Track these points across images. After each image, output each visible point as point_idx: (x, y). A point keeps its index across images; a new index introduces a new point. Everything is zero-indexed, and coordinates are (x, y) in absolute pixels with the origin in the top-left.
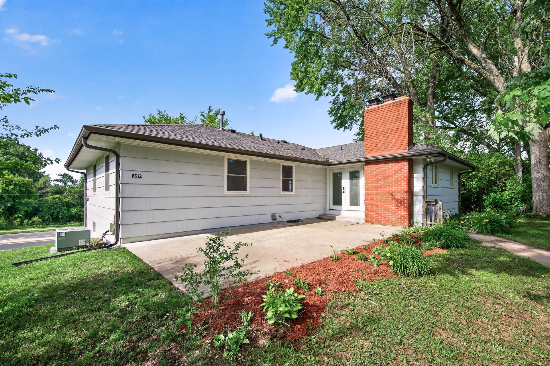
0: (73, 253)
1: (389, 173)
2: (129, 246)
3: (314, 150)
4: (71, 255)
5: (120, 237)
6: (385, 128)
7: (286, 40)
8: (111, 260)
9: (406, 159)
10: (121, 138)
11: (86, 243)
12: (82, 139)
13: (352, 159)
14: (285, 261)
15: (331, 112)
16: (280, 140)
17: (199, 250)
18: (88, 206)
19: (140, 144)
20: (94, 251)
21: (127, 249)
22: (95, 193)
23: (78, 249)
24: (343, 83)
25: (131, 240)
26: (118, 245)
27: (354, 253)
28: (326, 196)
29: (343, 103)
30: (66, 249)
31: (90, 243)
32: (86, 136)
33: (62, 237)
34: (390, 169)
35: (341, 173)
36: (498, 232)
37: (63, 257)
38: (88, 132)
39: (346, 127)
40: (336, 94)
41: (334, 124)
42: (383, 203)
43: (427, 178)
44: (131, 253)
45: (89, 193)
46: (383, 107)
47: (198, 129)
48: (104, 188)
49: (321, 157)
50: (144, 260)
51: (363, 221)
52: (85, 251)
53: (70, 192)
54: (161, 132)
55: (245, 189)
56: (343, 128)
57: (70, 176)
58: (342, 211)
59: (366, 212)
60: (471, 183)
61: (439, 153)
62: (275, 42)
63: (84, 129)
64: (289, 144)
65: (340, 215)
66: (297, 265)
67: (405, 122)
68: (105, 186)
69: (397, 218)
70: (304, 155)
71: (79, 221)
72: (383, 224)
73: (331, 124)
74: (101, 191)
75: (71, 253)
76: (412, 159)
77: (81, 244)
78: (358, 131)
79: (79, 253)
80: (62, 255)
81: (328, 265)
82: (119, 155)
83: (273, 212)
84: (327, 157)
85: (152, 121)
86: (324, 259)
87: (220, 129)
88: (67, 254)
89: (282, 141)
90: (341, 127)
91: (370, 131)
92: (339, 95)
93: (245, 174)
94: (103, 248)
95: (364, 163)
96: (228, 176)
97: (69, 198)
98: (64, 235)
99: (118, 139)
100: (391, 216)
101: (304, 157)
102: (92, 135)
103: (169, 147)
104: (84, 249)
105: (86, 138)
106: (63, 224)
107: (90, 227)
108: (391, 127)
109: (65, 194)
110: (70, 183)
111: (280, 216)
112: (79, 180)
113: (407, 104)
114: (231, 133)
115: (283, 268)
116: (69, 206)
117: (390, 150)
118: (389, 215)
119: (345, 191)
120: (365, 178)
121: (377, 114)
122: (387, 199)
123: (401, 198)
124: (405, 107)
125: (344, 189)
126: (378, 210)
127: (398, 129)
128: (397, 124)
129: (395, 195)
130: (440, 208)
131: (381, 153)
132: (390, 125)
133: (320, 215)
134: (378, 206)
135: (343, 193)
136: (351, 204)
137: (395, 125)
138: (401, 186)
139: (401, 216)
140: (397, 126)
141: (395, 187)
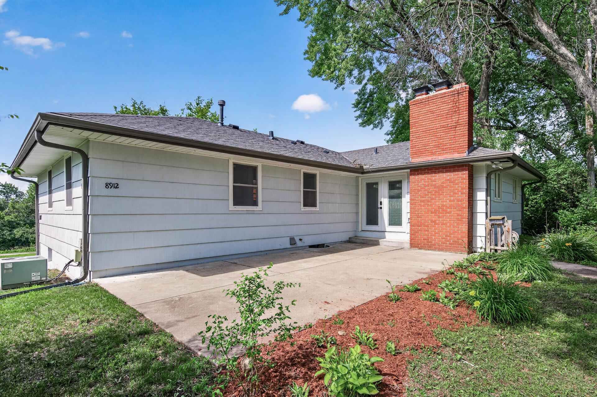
0: (25, 292)
1: (443, 183)
2: (104, 283)
3: (339, 153)
4: (22, 295)
5: (90, 269)
6: (438, 125)
7: (300, 10)
8: (81, 303)
9: (466, 165)
10: (90, 133)
11: (41, 278)
12: (36, 132)
13: (393, 164)
14: (326, 302)
15: (356, 105)
16: (295, 140)
17: (228, 294)
18: (41, 226)
19: (117, 141)
20: (54, 289)
21: (101, 286)
22: (50, 209)
23: (30, 285)
24: (372, 69)
25: (104, 274)
26: (87, 280)
27: (417, 290)
28: (357, 213)
29: (371, 94)
30: (14, 286)
31: (46, 277)
32: (42, 130)
33: (8, 269)
34: (444, 178)
35: (377, 184)
36: (583, 259)
37: (11, 298)
38: (45, 123)
39: (375, 125)
40: (364, 82)
41: (360, 121)
42: (433, 222)
43: (490, 190)
44: (107, 292)
45: (43, 208)
46: (435, 98)
47: (191, 123)
48: (65, 201)
49: (351, 163)
50: (128, 303)
51: (408, 246)
52: (42, 289)
53: (14, 208)
54: (145, 125)
55: (255, 203)
56: (372, 126)
57: (14, 187)
58: (386, 233)
59: (411, 234)
60: (535, 197)
61: (508, 158)
62: (286, 12)
63: (39, 118)
64: (307, 145)
65: (385, 238)
66: (345, 307)
67: (465, 117)
68: (65, 199)
69: (453, 241)
70: (330, 159)
71: (25, 244)
72: (435, 249)
73: (356, 120)
74: (60, 206)
75: (21, 293)
76: (472, 166)
77: (34, 279)
78: (391, 129)
79: (33, 293)
80: (8, 296)
81: (387, 308)
82: (87, 156)
83: (292, 234)
84: (359, 162)
85: (125, 112)
86: (378, 299)
87: (219, 124)
88: (17, 294)
89: (298, 141)
90: (369, 125)
91: (417, 129)
92: (366, 84)
93: (256, 184)
94: (66, 284)
95: (409, 170)
96: (234, 186)
97: (12, 215)
98: (10, 266)
99: (86, 134)
100: (444, 238)
101: (330, 161)
102: (51, 127)
103: (155, 146)
104: (39, 287)
105: (41, 132)
106: (5, 250)
107: (44, 254)
108: (445, 124)
109: (7, 210)
110: (13, 196)
111: (300, 240)
112: (25, 192)
113: (466, 94)
114: (234, 130)
115: (327, 313)
116: (12, 226)
117: (443, 154)
118: (442, 238)
119: (382, 206)
120: (411, 190)
121: (427, 107)
122: (439, 217)
123: (458, 215)
124: (463, 98)
125: (381, 204)
126: (428, 231)
127: (455, 127)
128: (453, 120)
129: (450, 213)
130: (509, 229)
131: (432, 157)
132: (445, 121)
133: (350, 238)
134: (427, 226)
135: (379, 210)
136: (391, 224)
137: (451, 120)
138: (458, 201)
139: (458, 239)
140: (454, 122)
141: (450, 201)
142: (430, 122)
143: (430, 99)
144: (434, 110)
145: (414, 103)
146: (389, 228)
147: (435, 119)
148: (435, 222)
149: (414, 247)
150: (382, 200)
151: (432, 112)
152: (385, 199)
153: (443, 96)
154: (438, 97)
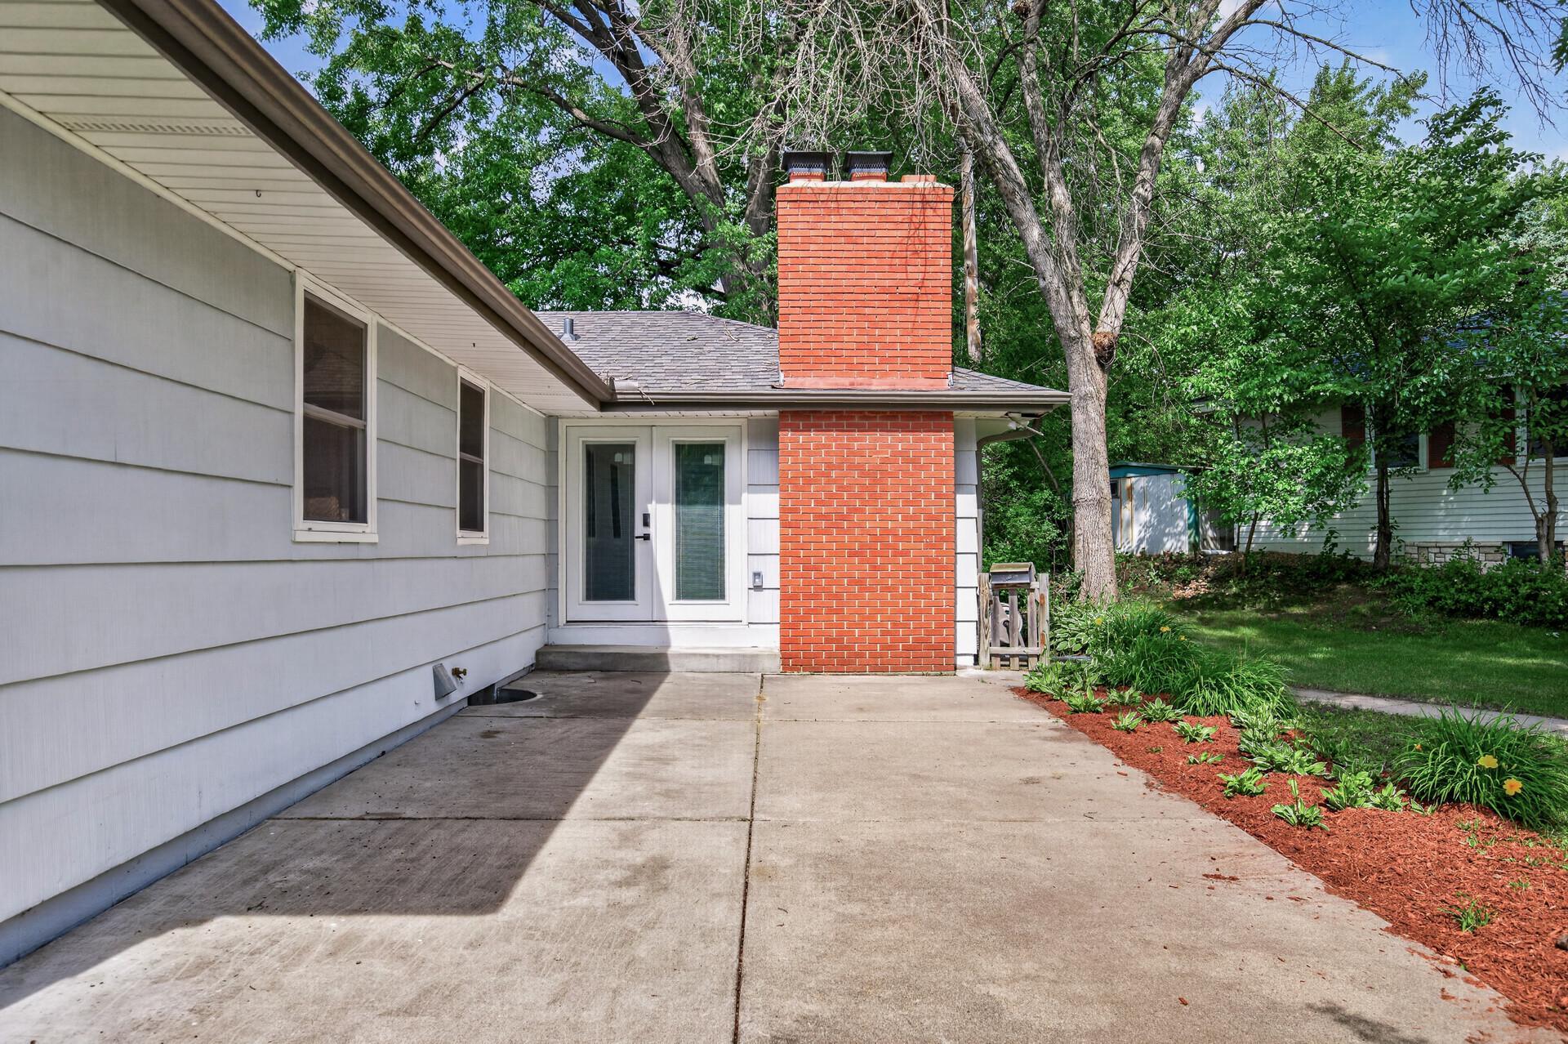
1: (884, 461)
6: (867, 283)
9: (947, 416)
28: (552, 556)
35: (629, 449)
42: (857, 582)
46: (860, 198)
51: (775, 665)
55: (360, 513)
59: (784, 627)
67: (941, 276)
69: (915, 641)
72: (861, 670)
91: (803, 281)
100: (888, 633)
108: (887, 283)
113: (945, 211)
117: (885, 374)
118: (884, 634)
119: (651, 530)
120: (783, 477)
121: (833, 218)
122: (875, 568)
123: (929, 561)
124: (938, 219)
125: (646, 524)
126: (839, 612)
127: (915, 297)
128: (911, 276)
129: (905, 553)
130: (1042, 597)
131: (852, 380)
132: (886, 275)
133: (538, 653)
134: (838, 597)
135: (639, 545)
136: (685, 591)
137: (904, 276)
138: (929, 518)
139: (929, 634)
140: (912, 283)
141: (905, 519)
142: (844, 268)
143: (843, 197)
144: (856, 233)
145: (794, 197)
146: (677, 610)
147: (860, 261)
148: (860, 582)
149: (795, 668)
150: (652, 508)
151: (850, 239)
152: (660, 506)
153: (883, 198)
154: (870, 197)
